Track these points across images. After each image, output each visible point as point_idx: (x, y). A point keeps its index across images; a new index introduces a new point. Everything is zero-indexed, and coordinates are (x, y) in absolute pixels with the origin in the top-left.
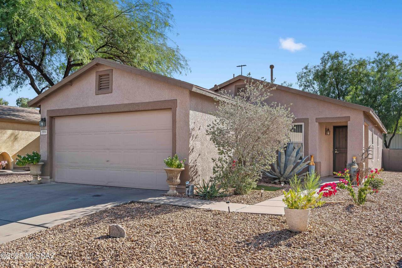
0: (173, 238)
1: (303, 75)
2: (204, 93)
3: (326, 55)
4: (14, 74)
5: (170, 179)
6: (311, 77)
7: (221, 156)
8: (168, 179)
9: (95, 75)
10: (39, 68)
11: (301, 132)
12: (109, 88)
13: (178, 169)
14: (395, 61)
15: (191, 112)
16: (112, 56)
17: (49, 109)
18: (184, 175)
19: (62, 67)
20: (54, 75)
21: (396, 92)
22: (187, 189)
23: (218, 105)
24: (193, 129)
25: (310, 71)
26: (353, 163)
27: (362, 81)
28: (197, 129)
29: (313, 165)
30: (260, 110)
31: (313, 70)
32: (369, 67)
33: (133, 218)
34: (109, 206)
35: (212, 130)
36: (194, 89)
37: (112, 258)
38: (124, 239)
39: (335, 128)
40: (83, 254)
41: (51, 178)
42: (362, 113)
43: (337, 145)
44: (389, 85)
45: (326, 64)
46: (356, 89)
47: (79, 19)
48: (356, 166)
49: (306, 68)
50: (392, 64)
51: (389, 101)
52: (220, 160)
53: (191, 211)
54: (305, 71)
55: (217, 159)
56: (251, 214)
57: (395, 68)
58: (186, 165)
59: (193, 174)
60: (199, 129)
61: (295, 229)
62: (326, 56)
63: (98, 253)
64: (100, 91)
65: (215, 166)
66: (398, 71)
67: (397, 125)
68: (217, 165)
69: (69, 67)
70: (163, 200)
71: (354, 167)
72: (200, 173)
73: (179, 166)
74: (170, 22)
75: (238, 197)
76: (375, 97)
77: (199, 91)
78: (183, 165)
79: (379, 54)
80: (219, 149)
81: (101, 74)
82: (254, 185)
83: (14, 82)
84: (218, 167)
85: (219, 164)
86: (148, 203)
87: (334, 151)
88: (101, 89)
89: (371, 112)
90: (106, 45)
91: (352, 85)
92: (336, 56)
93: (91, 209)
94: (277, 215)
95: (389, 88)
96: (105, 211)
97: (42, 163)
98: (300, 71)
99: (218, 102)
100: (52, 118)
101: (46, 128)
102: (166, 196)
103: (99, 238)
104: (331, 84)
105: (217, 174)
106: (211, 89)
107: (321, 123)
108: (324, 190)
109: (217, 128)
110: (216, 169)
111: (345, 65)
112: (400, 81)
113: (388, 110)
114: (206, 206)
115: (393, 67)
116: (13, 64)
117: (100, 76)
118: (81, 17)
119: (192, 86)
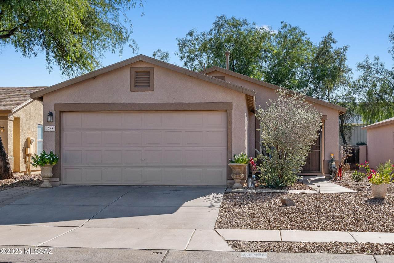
1: (187, 43)
9: (129, 71)
17: (59, 102)
25: (196, 39)
31: (201, 39)
41: (60, 180)
49: (191, 34)
54: (189, 38)
64: (137, 88)
88: (136, 85)
98: (183, 37)
100: (61, 112)
101: (54, 123)
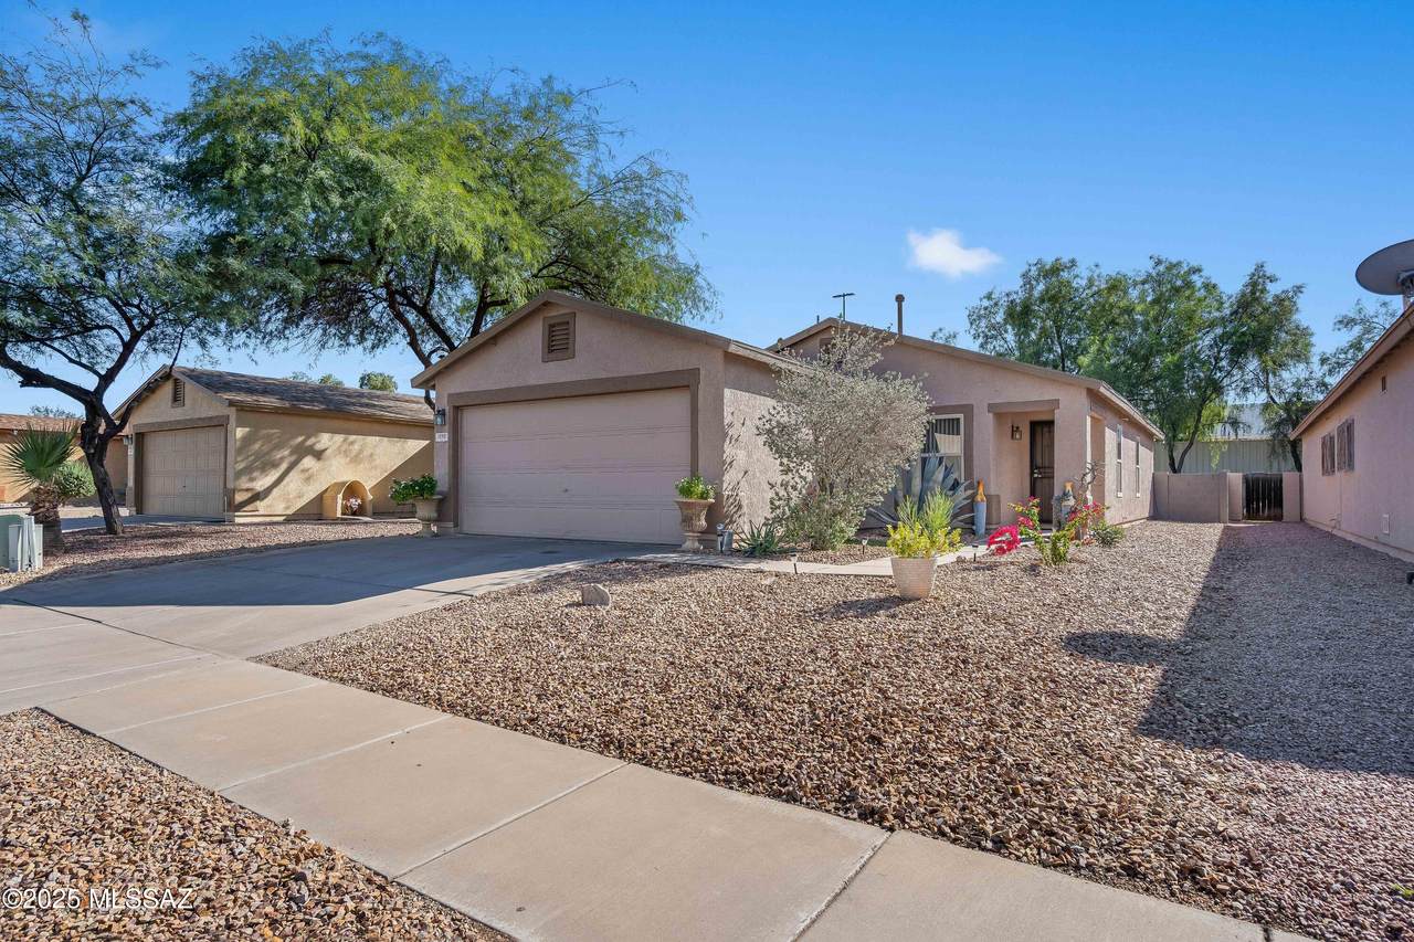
0: (692, 606)
1: (982, 312)
2: (752, 355)
3: (1034, 268)
4: (372, 323)
5: (687, 521)
6: (1000, 317)
7: (784, 477)
8: (684, 521)
9: (541, 323)
10: (423, 311)
11: (958, 434)
12: (567, 348)
13: (703, 501)
14: (1195, 278)
15: (728, 392)
16: (566, 284)
17: (452, 391)
18: (715, 513)
19: (465, 308)
20: (450, 322)
21: (1196, 346)
22: (720, 539)
23: (779, 378)
24: (731, 425)
25: (996, 304)
26: (1065, 495)
27: (1117, 324)
28: (737, 425)
29: (982, 500)
30: (860, 386)
31: (1004, 302)
32: (1134, 294)
33: (619, 581)
34: (571, 566)
35: (768, 426)
36: (733, 349)
37: (590, 629)
38: (608, 608)
39: (1034, 425)
40: (543, 624)
41: (456, 525)
42: (1084, 393)
43: (1039, 462)
44: (1180, 332)
45: (1032, 288)
46: (1103, 342)
47: (505, 213)
48: (1072, 502)
49: (989, 297)
50: (1189, 285)
51: (1178, 367)
52: (784, 485)
53: (726, 572)
54: (986, 303)
55: (779, 482)
56: (837, 575)
57: (1192, 293)
58: (718, 496)
59: (733, 509)
60: (743, 424)
61: (910, 594)
62: (1034, 270)
63: (567, 623)
64: (550, 355)
65: (774, 496)
66: (1199, 300)
67: (1199, 420)
68: (777, 494)
69: (483, 308)
70: (673, 557)
71: (1066, 503)
72: (745, 509)
73: (704, 496)
74: (686, 210)
75: (816, 553)
76: (1146, 358)
77: (741, 352)
78: (712, 493)
79: (1159, 262)
80: (782, 464)
81: (552, 322)
82: (851, 532)
83: (370, 339)
84: (780, 499)
85: (782, 493)
86: (645, 562)
87: (1032, 473)
88: (552, 350)
89: (1102, 390)
90: (557, 261)
91: (1094, 332)
92: (1055, 270)
93: (540, 572)
94: (883, 577)
95: (1178, 340)
96: (568, 574)
97: (440, 497)
98: (976, 303)
99: (779, 372)
100: (457, 409)
101: (447, 427)
102: (678, 552)
103: (566, 606)
104: (1044, 332)
105: (778, 511)
106: (769, 349)
107: (1000, 413)
108: (997, 542)
109: (778, 422)
110: (777, 503)
111: (1077, 290)
112: (1204, 323)
113: (1177, 387)
114: (752, 566)
115: (1187, 293)
116: (370, 304)
117: (551, 326)
118: (510, 209)
119: (728, 342)
